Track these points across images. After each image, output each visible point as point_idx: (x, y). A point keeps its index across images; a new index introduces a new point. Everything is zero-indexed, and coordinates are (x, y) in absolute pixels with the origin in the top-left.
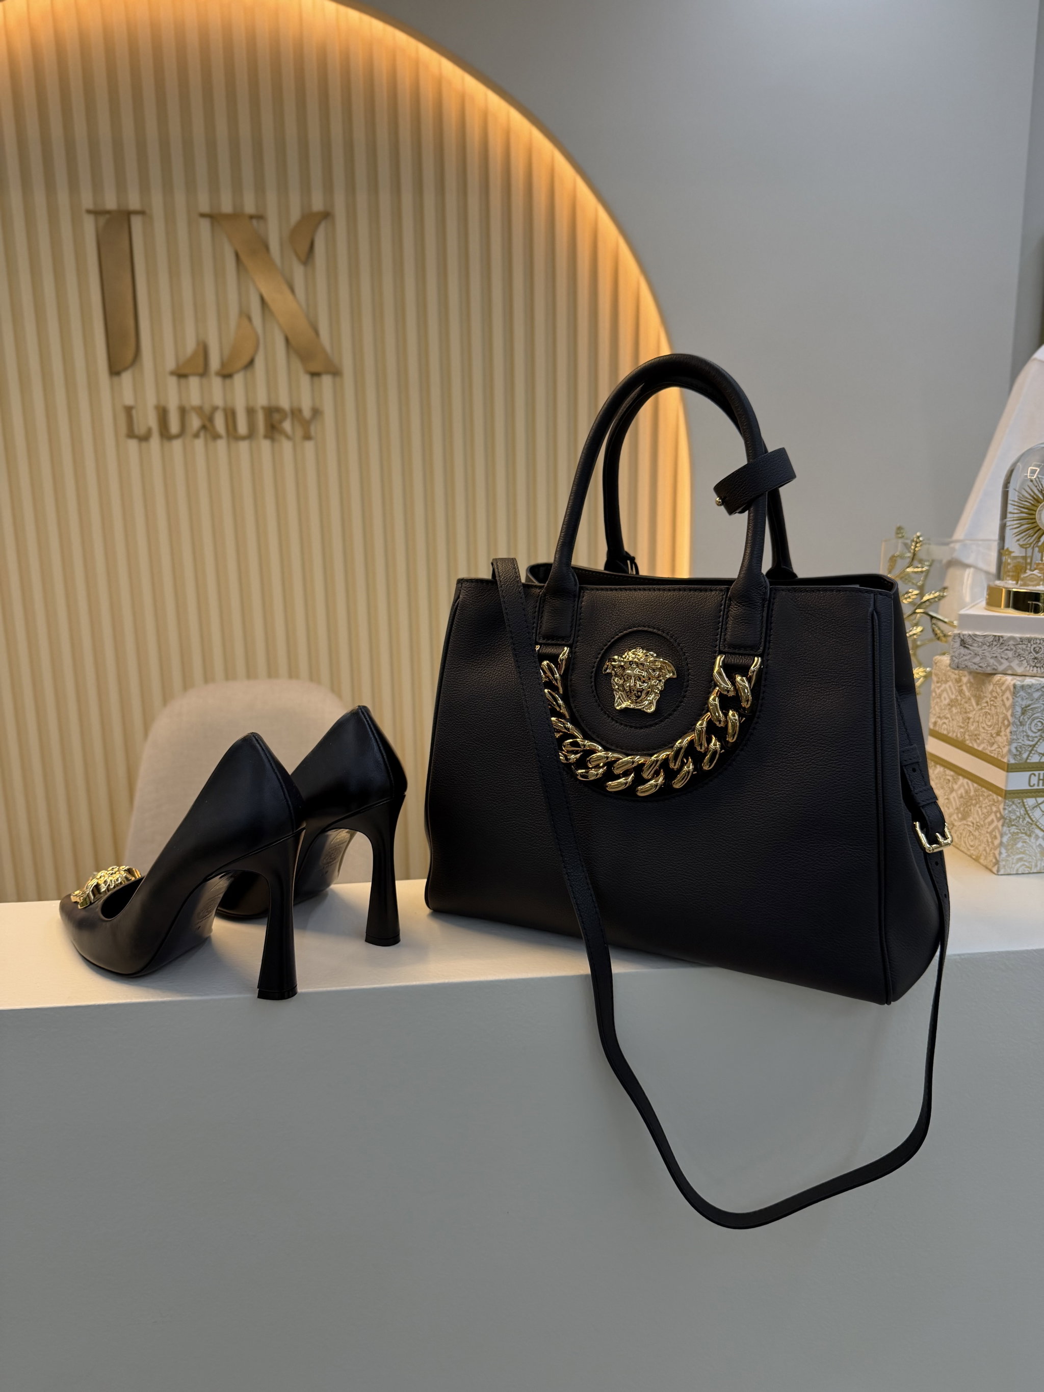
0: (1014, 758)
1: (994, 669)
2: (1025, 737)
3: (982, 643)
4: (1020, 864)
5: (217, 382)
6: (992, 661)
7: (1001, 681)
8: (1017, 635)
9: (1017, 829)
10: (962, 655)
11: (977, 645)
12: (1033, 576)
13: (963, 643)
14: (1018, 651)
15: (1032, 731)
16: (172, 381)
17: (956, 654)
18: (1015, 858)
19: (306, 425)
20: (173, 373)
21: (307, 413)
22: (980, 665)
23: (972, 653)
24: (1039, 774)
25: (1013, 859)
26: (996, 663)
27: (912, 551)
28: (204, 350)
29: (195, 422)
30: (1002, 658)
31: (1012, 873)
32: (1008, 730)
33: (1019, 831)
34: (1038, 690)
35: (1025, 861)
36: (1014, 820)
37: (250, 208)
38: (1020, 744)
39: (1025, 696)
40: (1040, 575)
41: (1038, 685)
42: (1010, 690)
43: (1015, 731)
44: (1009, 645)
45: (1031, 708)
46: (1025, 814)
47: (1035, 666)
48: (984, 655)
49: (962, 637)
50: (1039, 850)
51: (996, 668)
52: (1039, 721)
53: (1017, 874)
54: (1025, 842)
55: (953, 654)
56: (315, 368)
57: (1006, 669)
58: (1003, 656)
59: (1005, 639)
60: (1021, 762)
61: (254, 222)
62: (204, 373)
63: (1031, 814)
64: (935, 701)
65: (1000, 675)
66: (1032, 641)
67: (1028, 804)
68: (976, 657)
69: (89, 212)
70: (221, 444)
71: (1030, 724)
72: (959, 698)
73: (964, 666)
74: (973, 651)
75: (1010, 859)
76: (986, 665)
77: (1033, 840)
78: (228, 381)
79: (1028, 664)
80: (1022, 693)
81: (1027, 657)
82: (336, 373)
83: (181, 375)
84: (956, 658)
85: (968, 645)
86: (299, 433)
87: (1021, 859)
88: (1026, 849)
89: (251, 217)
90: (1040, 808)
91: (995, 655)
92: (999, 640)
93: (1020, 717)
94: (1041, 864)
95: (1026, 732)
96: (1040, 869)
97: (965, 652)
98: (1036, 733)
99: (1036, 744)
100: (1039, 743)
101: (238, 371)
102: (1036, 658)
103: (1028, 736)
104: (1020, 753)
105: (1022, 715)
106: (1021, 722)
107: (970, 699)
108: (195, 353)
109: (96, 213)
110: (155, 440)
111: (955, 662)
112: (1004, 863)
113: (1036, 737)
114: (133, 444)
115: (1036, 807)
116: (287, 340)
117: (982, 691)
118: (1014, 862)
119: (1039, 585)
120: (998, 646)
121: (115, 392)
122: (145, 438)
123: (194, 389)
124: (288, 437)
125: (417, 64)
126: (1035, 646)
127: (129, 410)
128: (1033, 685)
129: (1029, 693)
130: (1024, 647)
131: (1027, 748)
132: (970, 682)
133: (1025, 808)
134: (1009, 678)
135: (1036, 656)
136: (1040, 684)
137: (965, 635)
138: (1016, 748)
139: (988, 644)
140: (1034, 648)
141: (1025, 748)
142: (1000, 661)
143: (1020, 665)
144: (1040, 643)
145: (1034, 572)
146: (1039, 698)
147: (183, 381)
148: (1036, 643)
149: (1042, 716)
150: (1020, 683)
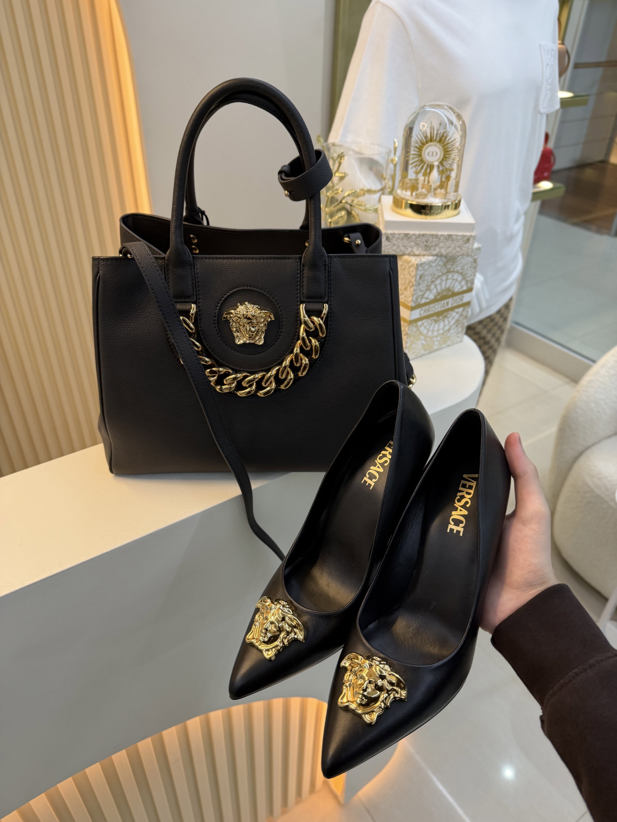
0: (415, 303)
1: (403, 252)
3: (397, 238)
6: (403, 248)
7: (409, 261)
8: (417, 233)
9: (413, 338)
10: (387, 246)
13: (388, 239)
14: (417, 241)
15: (423, 287)
22: (396, 250)
24: (424, 308)
26: (405, 250)
30: (408, 246)
32: (412, 289)
34: (427, 264)
36: (412, 334)
38: (417, 295)
39: (422, 269)
40: (424, 192)
41: (427, 261)
42: (414, 267)
43: (416, 289)
44: (412, 239)
45: (424, 275)
47: (425, 250)
48: (399, 245)
49: (387, 235)
51: (405, 252)
52: (427, 281)
57: (410, 252)
59: (410, 235)
60: (417, 304)
63: (419, 330)
65: (407, 256)
66: (425, 236)
67: (419, 325)
68: (394, 246)
71: (423, 283)
74: (393, 243)
76: (399, 250)
77: (419, 341)
79: (422, 249)
80: (420, 268)
81: (421, 245)
85: (390, 239)
87: (414, 352)
88: (416, 347)
90: (424, 325)
91: (404, 245)
92: (407, 236)
93: (418, 281)
95: (420, 288)
97: (388, 243)
98: (425, 287)
99: (425, 293)
102: (426, 246)
103: (421, 290)
104: (417, 300)
106: (418, 284)
113: (425, 290)
115: (422, 325)
119: (425, 198)
120: (406, 239)
129: (423, 266)
130: (420, 239)
133: (418, 327)
135: (426, 244)
137: (389, 234)
139: (401, 239)
140: (426, 240)
141: (419, 297)
142: (407, 248)
143: (418, 249)
144: (429, 237)
145: (422, 191)
146: (428, 268)
148: (427, 237)
149: (428, 278)
150: (420, 262)
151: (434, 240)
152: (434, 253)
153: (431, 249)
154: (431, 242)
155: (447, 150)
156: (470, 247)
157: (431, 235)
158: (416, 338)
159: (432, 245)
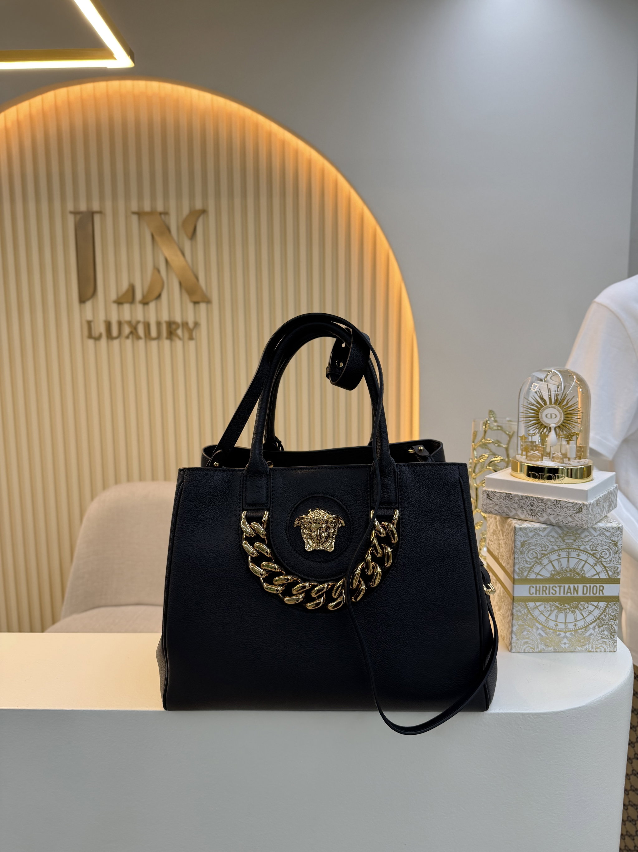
0: (518, 576)
1: (507, 515)
2: (524, 561)
3: (499, 497)
4: (526, 646)
5: (140, 307)
6: (505, 509)
7: (510, 524)
8: (520, 494)
9: (523, 622)
10: (488, 504)
11: (497, 498)
12: (535, 455)
13: (489, 496)
14: (521, 504)
15: (529, 558)
16: (114, 307)
17: (485, 503)
18: (522, 642)
19: (191, 331)
20: (115, 302)
21: (191, 325)
22: (499, 511)
24: (536, 587)
25: (521, 642)
26: (508, 511)
27: (484, 429)
28: (132, 289)
29: (127, 330)
30: (511, 508)
31: (521, 651)
32: (513, 557)
33: (524, 624)
34: (531, 531)
35: (530, 644)
36: (520, 616)
37: (160, 208)
38: (521, 566)
39: (523, 535)
40: (539, 454)
41: (532, 528)
42: (513, 530)
43: (518, 558)
44: (515, 500)
45: (528, 543)
46: (528, 613)
47: (531, 515)
48: (501, 505)
49: (488, 492)
50: (539, 637)
51: (508, 514)
52: (534, 552)
53: (525, 652)
54: (529, 631)
55: (483, 503)
56: (196, 299)
57: (514, 515)
58: (512, 507)
59: (512, 496)
60: (522, 578)
61: (163, 216)
62: (132, 301)
63: (532, 613)
64: (488, 529)
65: (511, 519)
66: (529, 498)
67: (529, 606)
68: (496, 506)
69: (71, 212)
70: (141, 343)
71: (528, 553)
72: (496, 530)
73: (490, 511)
74: (494, 502)
75: (519, 642)
76: (502, 511)
77: (534, 630)
78: (146, 307)
79: (527, 513)
80: (520, 533)
81: (526, 508)
82: (208, 302)
83: (119, 303)
84: (485, 505)
85: (491, 498)
86: (187, 336)
87: (527, 643)
89: (161, 214)
90: (538, 608)
91: (507, 506)
92: (509, 496)
93: (520, 548)
94: (541, 647)
95: (525, 558)
96: (541, 649)
97: (490, 502)
98: (532, 559)
99: (533, 566)
100: (535, 566)
101: (152, 301)
102: (531, 510)
103: (527, 561)
104: (522, 572)
105: (521, 547)
106: (521, 552)
107: (500, 532)
108: (127, 291)
109: (75, 213)
110: (104, 340)
111: (484, 508)
112: (515, 644)
113: (532, 562)
114: (91, 342)
115: (535, 608)
116: (180, 284)
117: (503, 528)
118: (522, 644)
119: (538, 460)
120: (509, 500)
121: (81, 311)
122: (98, 339)
123: (126, 312)
124: (180, 339)
125: (257, 125)
126: (530, 501)
127: (89, 323)
128: (527, 527)
129: (525, 533)
130: (524, 502)
131: (526, 569)
132: (499, 521)
133: (528, 609)
134: (514, 521)
135: (532, 508)
136: (533, 527)
137: (490, 491)
138: (519, 569)
139: (503, 498)
140: (530, 503)
142: (510, 509)
143: (522, 513)
144: (533, 500)
145: (535, 452)
146: (533, 536)
147: (121, 306)
148: (531, 500)
149: (536, 549)
150: (519, 526)
151: (540, 504)
152: (542, 520)
153: (537, 515)
154: (537, 506)
155: (567, 412)
156: (584, 518)
157: (536, 498)
158: (528, 623)
159: (538, 510)
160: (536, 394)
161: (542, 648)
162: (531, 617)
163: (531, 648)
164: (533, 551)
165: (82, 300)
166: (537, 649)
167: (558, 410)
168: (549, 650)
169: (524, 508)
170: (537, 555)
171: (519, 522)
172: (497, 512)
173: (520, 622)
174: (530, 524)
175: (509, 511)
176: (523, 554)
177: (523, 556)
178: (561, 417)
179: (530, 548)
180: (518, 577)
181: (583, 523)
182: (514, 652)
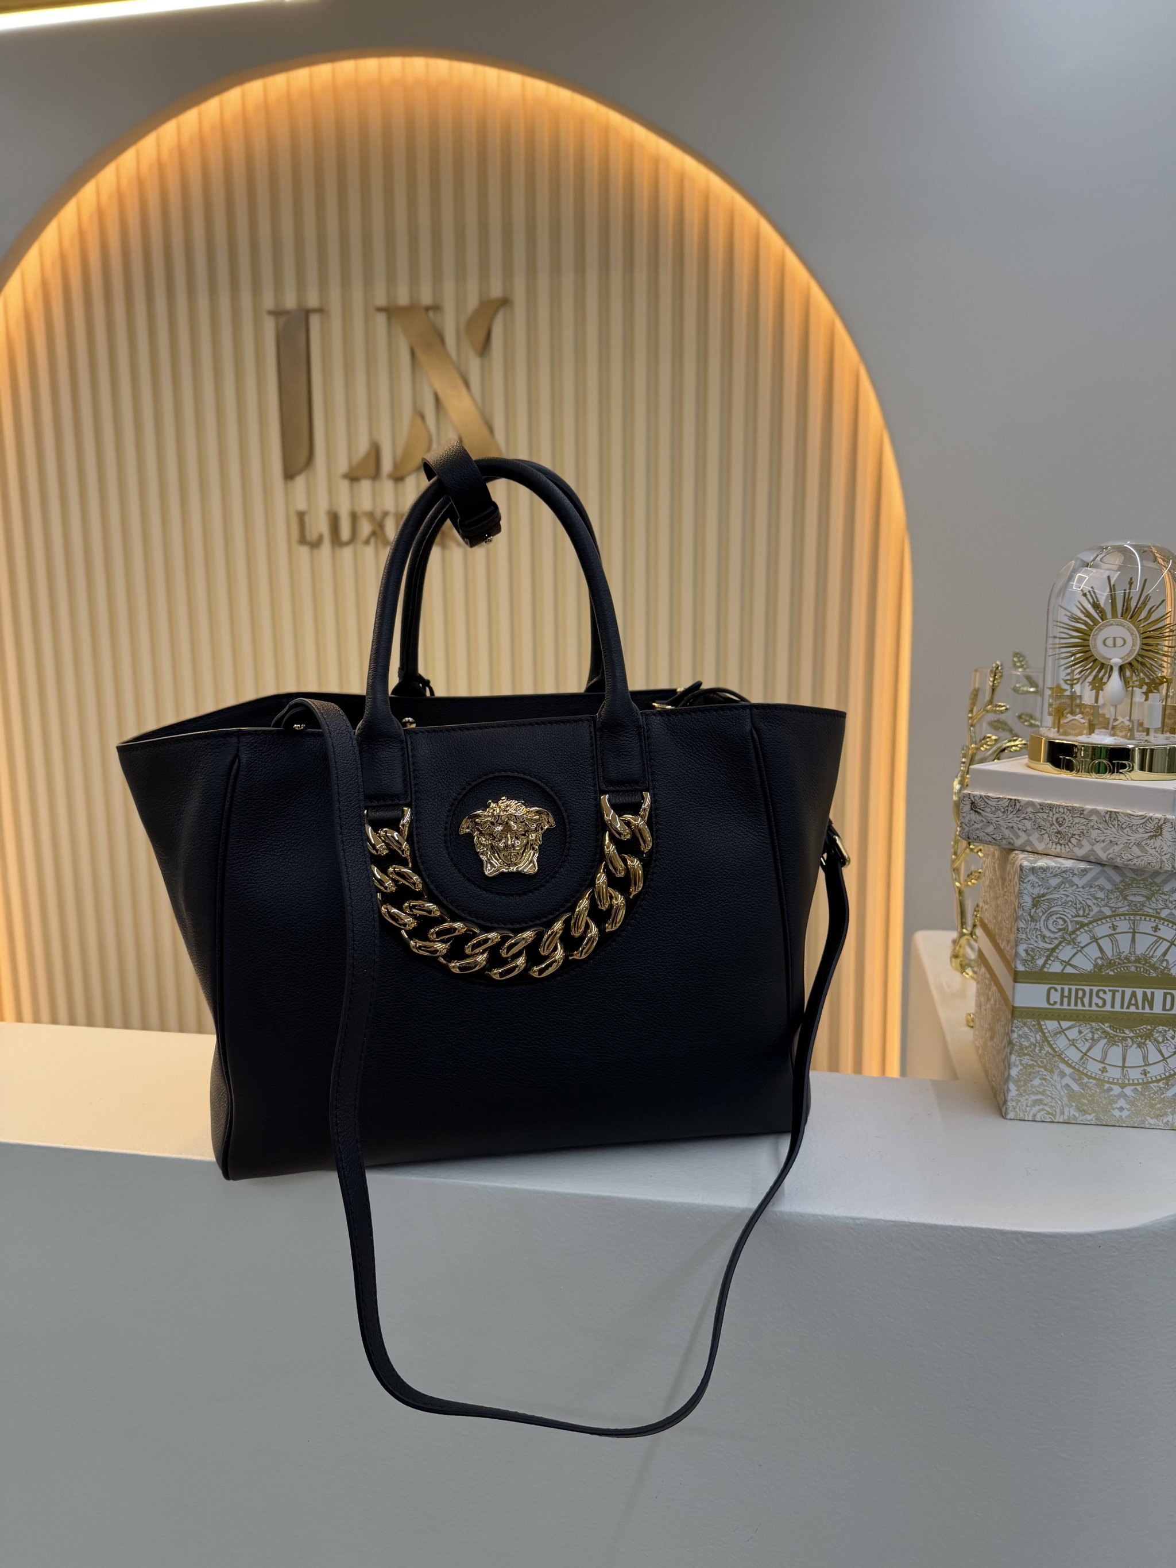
0: (1025, 965)
1: (1010, 843)
2: (1039, 936)
3: (995, 807)
4: (1038, 1108)
5: (389, 485)
6: (1007, 832)
7: (1013, 862)
8: (1037, 800)
9: (1032, 1060)
10: (973, 823)
11: (990, 810)
12: (1074, 722)
13: (974, 807)
14: (1039, 820)
15: (1050, 930)
16: (344, 485)
17: (966, 820)
18: (1030, 1099)
20: (345, 476)
22: (994, 836)
23: (984, 820)
24: (1063, 989)
25: (1027, 1099)
26: (1012, 836)
27: (991, 684)
28: (376, 451)
29: (366, 528)
30: (1019, 829)
31: (1027, 1119)
33: (1035, 1064)
34: (1055, 876)
35: (1045, 1105)
36: (1026, 1048)
37: (426, 298)
38: (1032, 946)
39: (1037, 883)
40: (1083, 721)
41: (1056, 869)
42: (1019, 873)
43: (1025, 929)
44: (1027, 813)
45: (1046, 899)
46: (1043, 1042)
47: (1059, 843)
48: (999, 824)
49: (972, 799)
50: (1066, 1092)
51: (1012, 842)
52: (1060, 918)
53: (1034, 1121)
54: (1045, 1079)
55: (963, 820)
57: (1024, 845)
58: (1020, 827)
59: (1022, 804)
60: (1034, 970)
61: (431, 314)
63: (1052, 1043)
65: (1017, 852)
66: (1055, 808)
67: (1047, 1028)
68: (989, 826)
69: (270, 313)
71: (1047, 920)
72: (993, 878)
73: (975, 837)
74: (985, 817)
75: (1023, 1099)
76: (1001, 837)
77: (1055, 1077)
78: (400, 485)
79: (1050, 840)
80: (1032, 878)
81: (1048, 830)
83: (353, 478)
84: (966, 825)
85: (980, 809)
87: (1040, 1102)
88: (1047, 1088)
89: (427, 309)
90: (1065, 1034)
91: (1011, 825)
92: (1015, 805)
93: (1031, 910)
94: (1069, 1112)
95: (1040, 930)
96: (1069, 1118)
97: (976, 818)
98: (1056, 933)
99: (1057, 947)
100: (1060, 947)
101: (410, 474)
102: (1059, 832)
103: (1044, 937)
104: (1033, 958)
105: (1033, 908)
106: (1032, 917)
107: (999, 880)
108: (367, 457)
109: (277, 313)
111: (965, 831)
112: (1014, 1104)
113: (1056, 938)
114: (304, 551)
115: (1060, 1033)
117: (1004, 870)
118: (1029, 1105)
119: (1081, 734)
120: (1014, 813)
121: (288, 495)
122: (315, 545)
123: (366, 495)
125: (607, 130)
126: (1057, 815)
127: (301, 516)
128: (1048, 868)
129: (1043, 878)
130: (1045, 816)
131: (1042, 953)
132: (998, 859)
133: (1044, 1034)
134: (1021, 856)
135: (1060, 829)
136: (1059, 868)
137: (977, 796)
138: (1026, 951)
139: (1003, 810)
140: (1057, 819)
141: (1040, 952)
142: (1017, 833)
143: (1041, 840)
144: (1063, 813)
145: (1076, 718)
146: (1058, 886)
147: (355, 485)
148: (1060, 812)
149: (1064, 911)
150: (1029, 864)
151: (1077, 820)
152: (1080, 852)
153: (1070, 842)
154: (1070, 825)
155: (1148, 634)
156: (1165, 848)
157: (1070, 808)
158: (1042, 1062)
159: (1072, 832)
160: (1084, 598)
161: (1071, 1114)
162: (1050, 1050)
163: (1048, 1113)
164: (1058, 916)
165: (289, 475)
166: (1060, 1115)
167: (1129, 629)
168: (1087, 1120)
169: (1045, 830)
170: (1067, 925)
171: (1032, 857)
172: (989, 837)
173: (1026, 1060)
174: (1055, 862)
175: (1014, 835)
176: (1037, 922)
177: (1036, 925)
178: (1133, 645)
179: (1052, 910)
180: (1024, 967)
181: (1164, 858)
182: (1011, 1119)
